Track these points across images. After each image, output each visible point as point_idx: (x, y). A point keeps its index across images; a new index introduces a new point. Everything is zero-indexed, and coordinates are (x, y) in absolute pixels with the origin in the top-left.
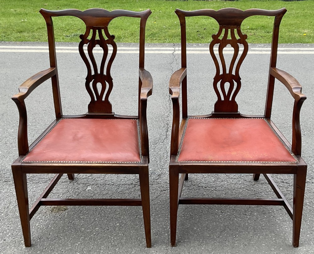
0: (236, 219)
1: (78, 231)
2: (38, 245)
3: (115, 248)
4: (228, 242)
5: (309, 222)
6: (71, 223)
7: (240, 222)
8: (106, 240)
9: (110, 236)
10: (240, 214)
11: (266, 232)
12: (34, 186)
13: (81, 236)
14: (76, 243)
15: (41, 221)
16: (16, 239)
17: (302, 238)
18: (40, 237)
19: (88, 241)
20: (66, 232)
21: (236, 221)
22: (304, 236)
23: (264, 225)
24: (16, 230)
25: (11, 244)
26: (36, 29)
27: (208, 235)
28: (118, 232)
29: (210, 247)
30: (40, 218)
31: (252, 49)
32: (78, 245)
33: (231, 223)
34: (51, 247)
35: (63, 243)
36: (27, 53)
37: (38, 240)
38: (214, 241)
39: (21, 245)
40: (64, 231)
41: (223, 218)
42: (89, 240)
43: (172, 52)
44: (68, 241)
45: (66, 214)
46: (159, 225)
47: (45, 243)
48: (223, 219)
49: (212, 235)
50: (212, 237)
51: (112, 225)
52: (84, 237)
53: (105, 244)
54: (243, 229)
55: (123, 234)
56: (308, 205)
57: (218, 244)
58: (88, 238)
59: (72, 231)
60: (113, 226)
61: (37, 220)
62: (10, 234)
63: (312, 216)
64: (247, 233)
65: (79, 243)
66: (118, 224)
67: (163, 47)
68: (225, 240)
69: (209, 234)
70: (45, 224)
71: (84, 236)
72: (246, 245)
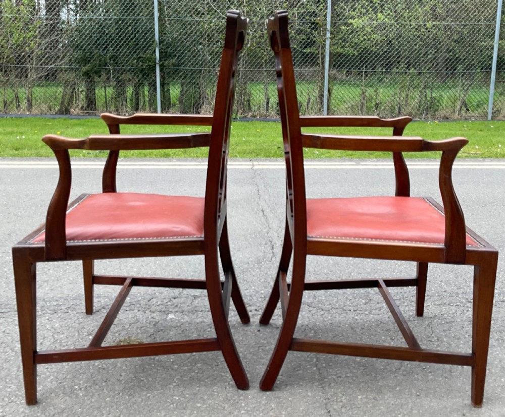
1: (168, 369)
4: (417, 375)
8: (218, 379)
9: (223, 374)
12: (80, 317)
13: (176, 376)
14: (170, 384)
16: (65, 383)
18: (105, 379)
20: (148, 371)
24: (63, 372)
25: (57, 390)
31: (362, 163)
34: (129, 392)
38: (394, 374)
40: (145, 370)
42: (190, 380)
43: (251, 167)
44: (155, 382)
52: (181, 376)
58: (187, 377)
59: (158, 370)
62: (52, 377)
65: (174, 384)
67: (235, 162)
72: (446, 377)
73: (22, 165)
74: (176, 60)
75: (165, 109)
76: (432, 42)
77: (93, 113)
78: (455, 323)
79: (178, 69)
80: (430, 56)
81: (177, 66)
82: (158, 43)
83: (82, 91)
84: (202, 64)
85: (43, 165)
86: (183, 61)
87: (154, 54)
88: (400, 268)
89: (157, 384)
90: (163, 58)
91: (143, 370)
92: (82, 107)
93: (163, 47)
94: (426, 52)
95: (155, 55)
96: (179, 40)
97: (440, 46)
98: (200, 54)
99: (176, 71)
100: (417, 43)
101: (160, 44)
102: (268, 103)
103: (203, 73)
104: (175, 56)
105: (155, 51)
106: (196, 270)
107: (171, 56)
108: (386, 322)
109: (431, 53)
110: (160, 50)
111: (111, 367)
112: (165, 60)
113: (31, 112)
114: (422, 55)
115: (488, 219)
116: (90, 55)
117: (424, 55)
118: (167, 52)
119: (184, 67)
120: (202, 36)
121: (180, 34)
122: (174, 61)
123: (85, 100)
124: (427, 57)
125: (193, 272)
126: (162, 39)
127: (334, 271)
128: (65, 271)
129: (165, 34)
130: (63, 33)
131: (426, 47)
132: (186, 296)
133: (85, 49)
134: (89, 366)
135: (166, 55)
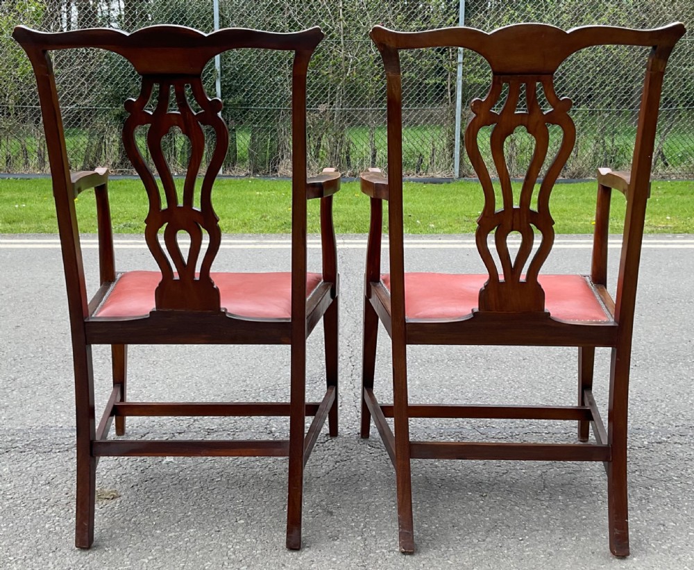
0: (517, 508)
1: (147, 536)
2: (50, 563)
3: (237, 567)
4: (508, 549)
5: (687, 510)
6: (130, 520)
7: (529, 513)
8: (215, 551)
9: (223, 544)
10: (525, 499)
11: (593, 529)
12: (41, 458)
13: (155, 546)
14: (144, 558)
15: (57, 518)
17: (679, 538)
18: (54, 549)
19: (172, 554)
20: (116, 537)
21: (518, 511)
22: (682, 535)
23: (584, 517)
26: (44, 217)
27: (458, 538)
28: (243, 535)
29: (467, 559)
30: (53, 515)
32: (147, 561)
33: (508, 514)
34: (83, 567)
35: (110, 560)
36: (26, 249)
37: (51, 555)
38: (474, 548)
39: (8, 564)
40: (114, 536)
41: (487, 506)
42: (174, 551)
44: (123, 554)
45: (117, 505)
46: (340, 521)
47: (67, 559)
48: (488, 508)
49: (468, 537)
50: (468, 541)
51: (227, 523)
52: (163, 546)
53: (214, 558)
54: (539, 525)
55: (256, 539)
56: (676, 481)
57: (484, 552)
58: (170, 548)
59: (132, 537)
60: (231, 525)
61: (48, 517)
63: (691, 499)
64: (549, 532)
65: (150, 558)
66: (242, 521)
68: (500, 545)
69: (460, 535)
70: (67, 524)
71: (161, 544)
72: (550, 554)
73: (11, 243)
74: (244, 97)
75: (229, 165)
76: (611, 67)
77: (129, 171)
78: (582, 474)
79: (248, 109)
80: (607, 88)
81: (245, 105)
82: (219, 73)
83: (114, 141)
84: (280, 102)
85: (40, 243)
86: (253, 98)
87: (213, 89)
88: (516, 392)
89: (125, 556)
90: (226, 94)
91: (111, 536)
92: (114, 163)
93: (226, 79)
94: (603, 82)
95: (215, 90)
96: (249, 69)
97: (623, 72)
98: (278, 88)
99: (244, 113)
100: (590, 68)
101: (221, 75)
102: (374, 156)
103: (283, 115)
104: (244, 91)
105: (215, 84)
106: (219, 393)
107: (237, 91)
108: (478, 470)
109: (611, 83)
110: (221, 83)
111: (66, 531)
112: (229, 97)
113: (43, 170)
114: (598, 85)
115: (662, 322)
116: (125, 91)
117: (601, 86)
118: (231, 86)
119: (255, 106)
120: (282, 63)
121: (250, 61)
122: (241, 98)
123: (118, 154)
124: (604, 89)
125: (215, 396)
126: (225, 67)
127: (419, 396)
128: (35, 393)
129: (229, 60)
130: (87, 61)
131: (603, 75)
132: (198, 429)
133: (118, 84)
134: (36, 529)
135: (230, 89)
